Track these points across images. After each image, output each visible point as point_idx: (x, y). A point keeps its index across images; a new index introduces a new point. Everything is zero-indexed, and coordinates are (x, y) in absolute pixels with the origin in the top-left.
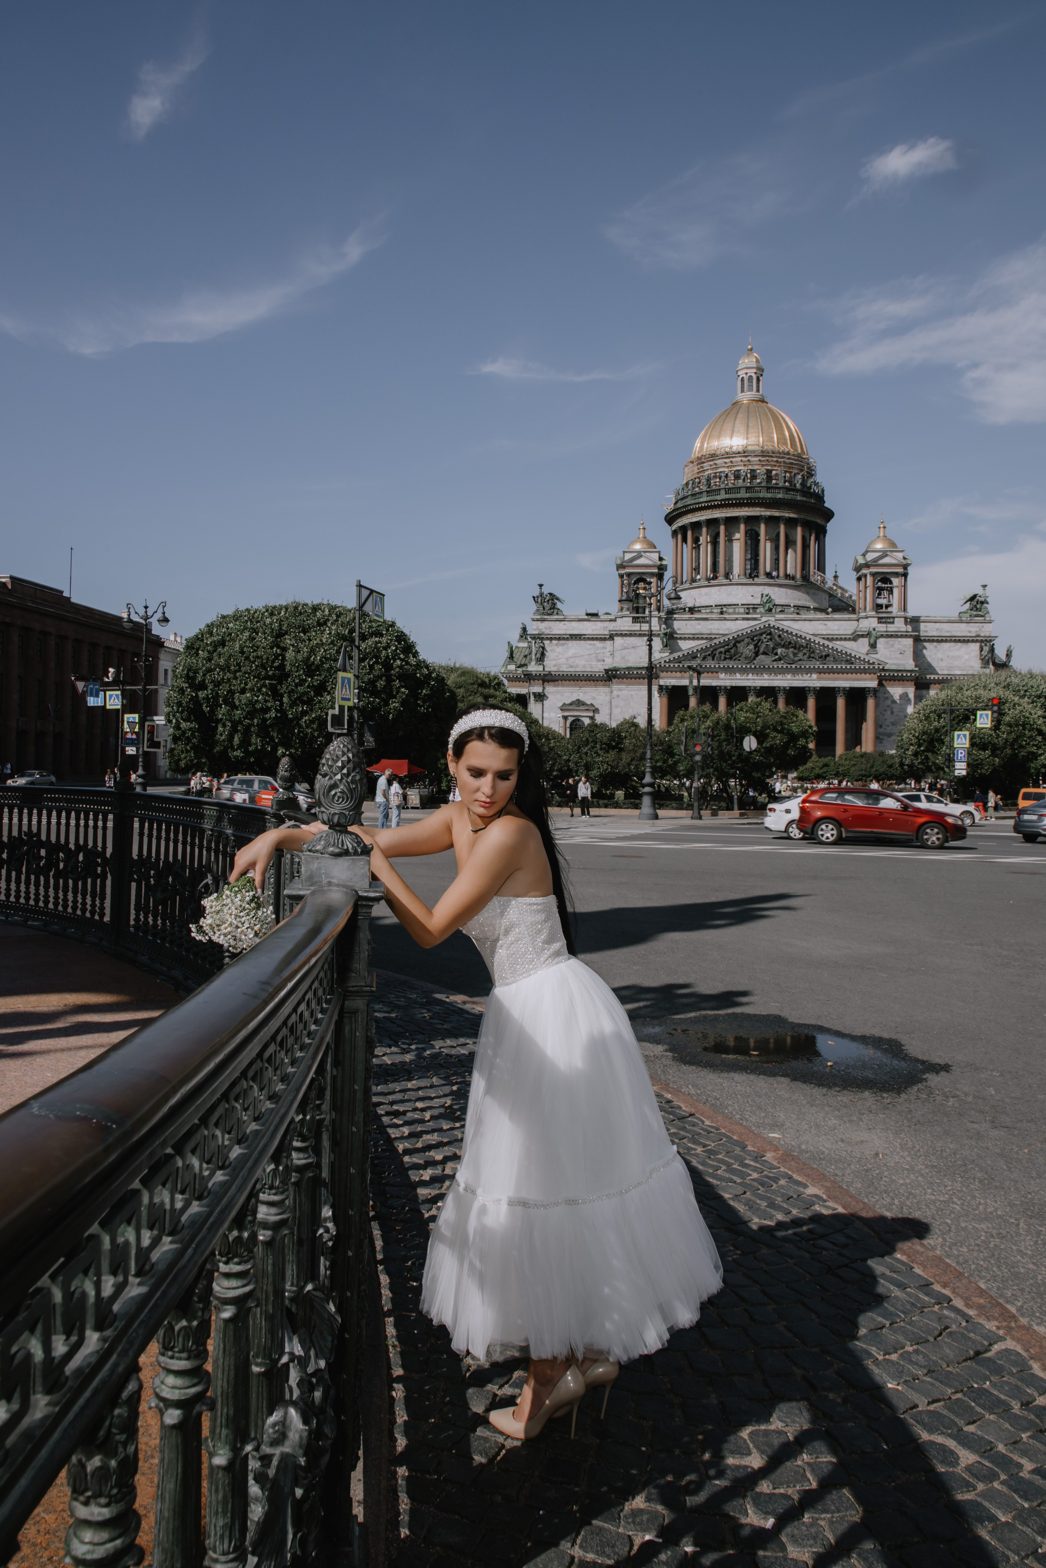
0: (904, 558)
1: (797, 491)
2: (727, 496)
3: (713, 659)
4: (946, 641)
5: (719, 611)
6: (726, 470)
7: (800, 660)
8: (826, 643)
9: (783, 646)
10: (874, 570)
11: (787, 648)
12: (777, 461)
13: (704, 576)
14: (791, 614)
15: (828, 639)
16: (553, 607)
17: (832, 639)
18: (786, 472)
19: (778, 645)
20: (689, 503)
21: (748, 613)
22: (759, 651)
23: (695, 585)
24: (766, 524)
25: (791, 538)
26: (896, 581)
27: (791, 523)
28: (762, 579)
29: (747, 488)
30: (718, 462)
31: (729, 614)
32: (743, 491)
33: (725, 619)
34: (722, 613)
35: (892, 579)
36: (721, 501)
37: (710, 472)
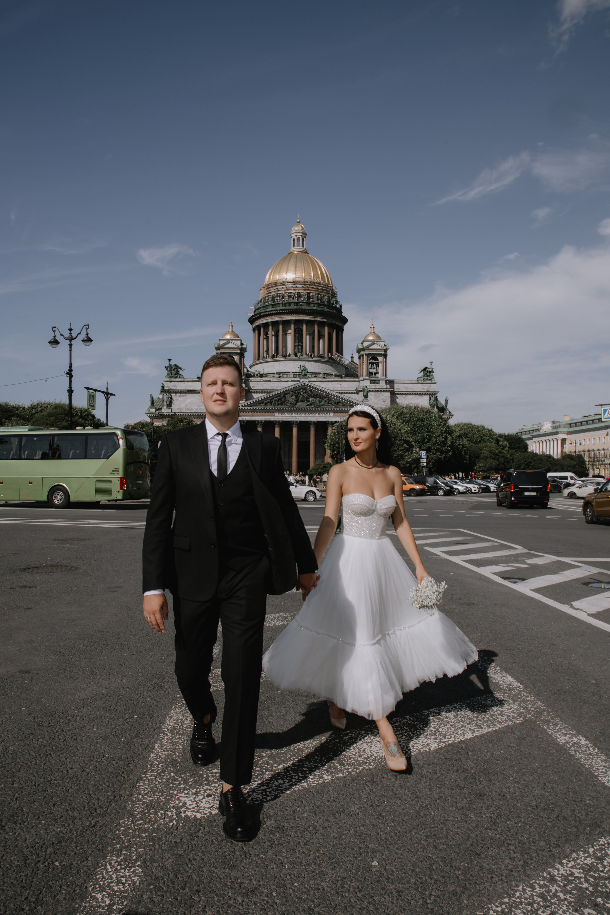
0: (385, 345)
1: (325, 305)
2: (284, 308)
3: (271, 405)
4: (410, 394)
5: (278, 376)
6: (283, 292)
7: (323, 405)
8: (338, 395)
9: (313, 397)
10: (367, 352)
11: (315, 398)
12: (313, 288)
13: (270, 355)
14: (320, 378)
15: (339, 393)
16: (177, 373)
17: (341, 393)
18: (318, 294)
19: (310, 396)
20: (262, 311)
21: (294, 378)
22: (298, 399)
23: (265, 360)
24: (306, 325)
25: (322, 333)
26: (380, 359)
27: (321, 324)
28: (304, 357)
29: (296, 304)
30: (279, 287)
31: (284, 378)
32: (293, 305)
33: (281, 381)
34: (279, 377)
35: (378, 358)
36: (279, 310)
37: (274, 293)
